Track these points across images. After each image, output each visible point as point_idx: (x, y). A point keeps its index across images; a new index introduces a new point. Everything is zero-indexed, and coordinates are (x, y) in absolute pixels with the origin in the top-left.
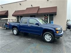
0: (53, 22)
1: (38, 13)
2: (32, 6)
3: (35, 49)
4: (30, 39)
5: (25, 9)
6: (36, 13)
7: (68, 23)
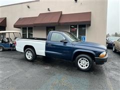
0: (84, 38)
1: (60, 22)
2: (49, 10)
3: (60, 85)
4: (48, 68)
5: (37, 15)
6: (57, 21)
7: (107, 39)
